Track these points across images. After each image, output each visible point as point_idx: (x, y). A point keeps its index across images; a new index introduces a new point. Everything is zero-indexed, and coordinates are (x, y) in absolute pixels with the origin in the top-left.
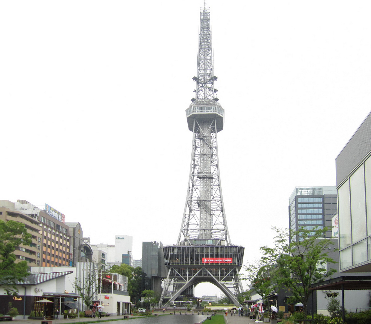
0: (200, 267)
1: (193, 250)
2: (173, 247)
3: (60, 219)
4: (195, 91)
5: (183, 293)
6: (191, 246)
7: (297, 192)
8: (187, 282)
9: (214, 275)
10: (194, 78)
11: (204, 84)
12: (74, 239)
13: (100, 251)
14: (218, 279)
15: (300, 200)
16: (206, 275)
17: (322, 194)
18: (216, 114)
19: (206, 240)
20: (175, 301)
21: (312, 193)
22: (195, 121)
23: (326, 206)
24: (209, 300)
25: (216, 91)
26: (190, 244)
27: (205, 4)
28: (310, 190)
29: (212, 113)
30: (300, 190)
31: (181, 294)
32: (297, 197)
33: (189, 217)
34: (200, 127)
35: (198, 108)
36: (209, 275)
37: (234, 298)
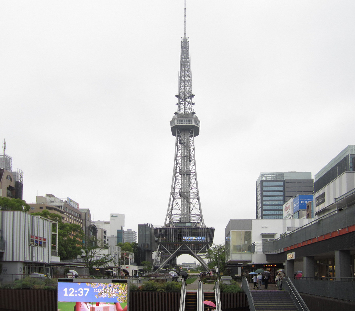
0: (181, 243)
1: (176, 230)
2: (161, 229)
3: (76, 207)
4: (177, 104)
5: (168, 263)
6: (175, 227)
7: (262, 177)
8: (172, 255)
9: (191, 249)
10: (177, 96)
11: (184, 99)
12: (85, 222)
13: (102, 229)
14: (194, 252)
15: (264, 184)
16: (186, 249)
17: (284, 179)
18: (193, 125)
19: (185, 223)
20: (163, 268)
21: (275, 178)
22: (178, 130)
23: (287, 190)
24: (188, 267)
25: (193, 104)
26: (173, 226)
27: (185, 34)
28: (273, 175)
29: (191, 124)
30: (265, 176)
31: (167, 263)
32: (262, 182)
33: (173, 205)
34: (181, 135)
35: (179, 121)
36: (188, 249)
37: (207, 267)
